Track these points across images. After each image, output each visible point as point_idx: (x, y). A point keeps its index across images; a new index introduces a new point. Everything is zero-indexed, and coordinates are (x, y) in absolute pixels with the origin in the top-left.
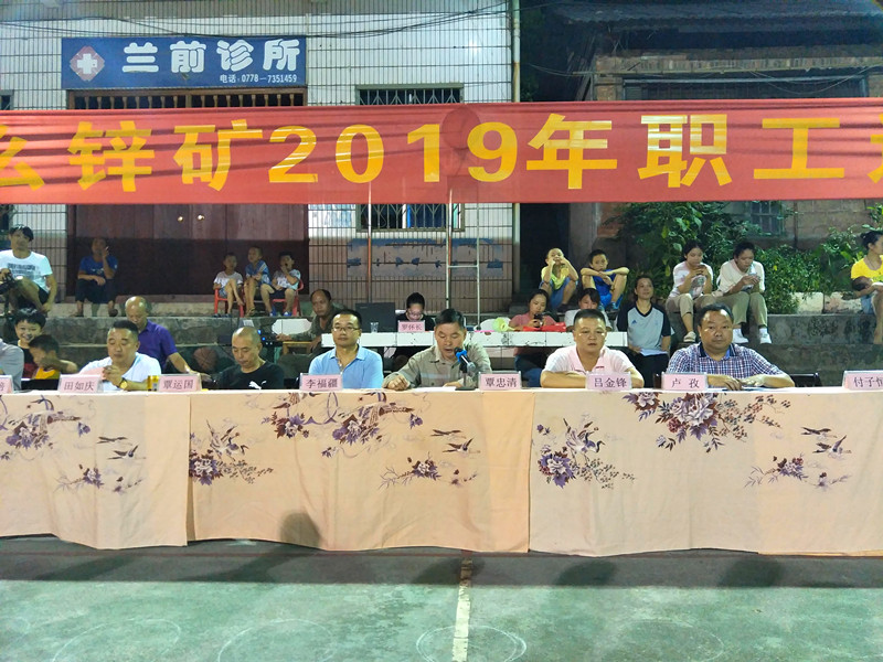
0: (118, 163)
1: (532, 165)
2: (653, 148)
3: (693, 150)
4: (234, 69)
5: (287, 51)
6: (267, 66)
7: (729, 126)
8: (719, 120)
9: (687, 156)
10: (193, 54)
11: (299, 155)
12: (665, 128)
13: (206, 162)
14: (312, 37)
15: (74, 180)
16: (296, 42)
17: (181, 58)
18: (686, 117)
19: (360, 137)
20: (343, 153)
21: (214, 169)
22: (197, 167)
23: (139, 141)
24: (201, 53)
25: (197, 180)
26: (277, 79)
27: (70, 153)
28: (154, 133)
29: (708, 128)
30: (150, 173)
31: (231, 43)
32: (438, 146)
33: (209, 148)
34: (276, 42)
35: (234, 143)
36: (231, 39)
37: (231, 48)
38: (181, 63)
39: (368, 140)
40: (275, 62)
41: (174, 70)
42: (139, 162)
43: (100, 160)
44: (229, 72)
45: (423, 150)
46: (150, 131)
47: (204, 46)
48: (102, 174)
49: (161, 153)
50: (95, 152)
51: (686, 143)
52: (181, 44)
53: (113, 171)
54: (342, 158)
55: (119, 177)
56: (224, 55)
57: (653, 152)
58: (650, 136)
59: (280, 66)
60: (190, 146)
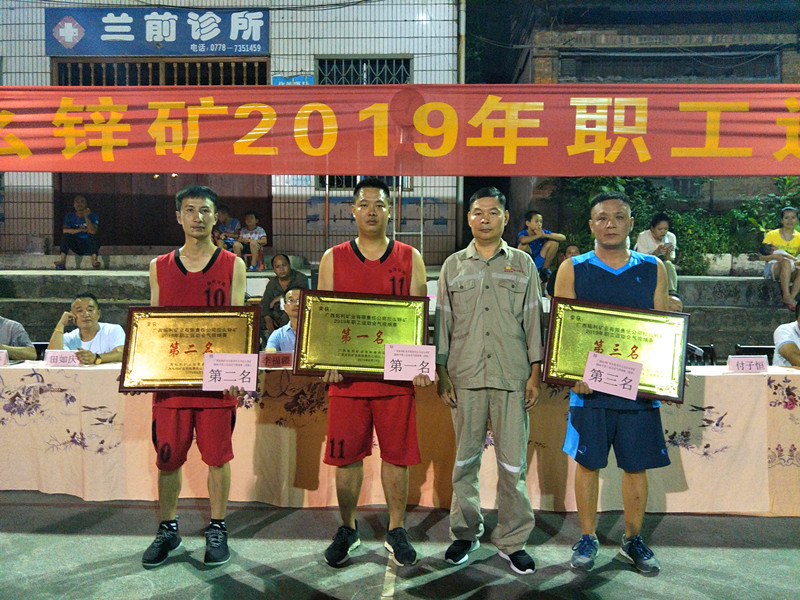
0: (98, 135)
1: (471, 142)
2: (581, 127)
3: (616, 130)
4: (204, 38)
5: (252, 23)
6: (234, 36)
7: (650, 108)
8: (640, 102)
9: (611, 135)
10: (166, 24)
11: (260, 130)
12: (591, 109)
13: (178, 136)
14: (274, 9)
15: (58, 150)
16: (260, 15)
17: (155, 28)
18: (611, 100)
19: (316, 115)
20: (301, 129)
21: (184, 142)
22: (169, 140)
23: (116, 116)
24: (173, 23)
25: (169, 151)
26: (242, 48)
27: (54, 126)
28: (130, 108)
29: (630, 110)
30: (127, 145)
31: (201, 15)
32: (386, 123)
33: (180, 122)
34: (241, 14)
35: (202, 119)
36: (201, 11)
37: (201, 20)
38: (155, 33)
39: (323, 117)
40: (241, 32)
41: (149, 38)
42: (116, 135)
43: (81, 132)
44: (199, 42)
45: (373, 127)
46: (126, 106)
47: (176, 17)
48: (83, 145)
49: (136, 126)
50: (77, 125)
51: (610, 123)
52: (154, 15)
53: (93, 142)
54: (299, 133)
55: (99, 148)
56: (195, 26)
57: (580, 131)
58: (578, 116)
59: (246, 37)
60: (163, 120)
